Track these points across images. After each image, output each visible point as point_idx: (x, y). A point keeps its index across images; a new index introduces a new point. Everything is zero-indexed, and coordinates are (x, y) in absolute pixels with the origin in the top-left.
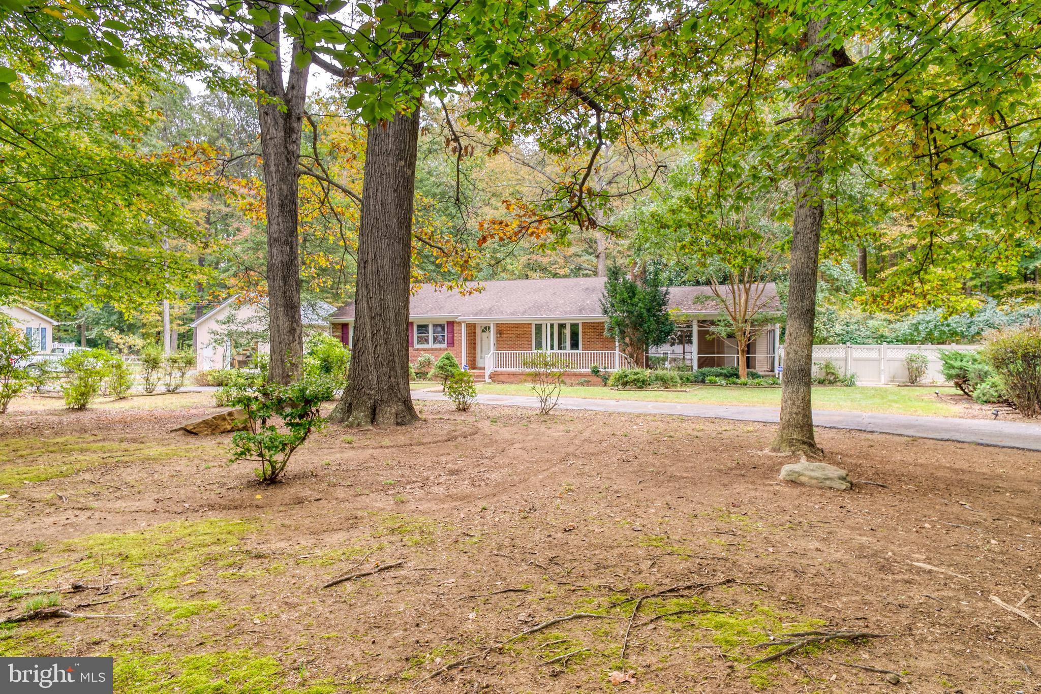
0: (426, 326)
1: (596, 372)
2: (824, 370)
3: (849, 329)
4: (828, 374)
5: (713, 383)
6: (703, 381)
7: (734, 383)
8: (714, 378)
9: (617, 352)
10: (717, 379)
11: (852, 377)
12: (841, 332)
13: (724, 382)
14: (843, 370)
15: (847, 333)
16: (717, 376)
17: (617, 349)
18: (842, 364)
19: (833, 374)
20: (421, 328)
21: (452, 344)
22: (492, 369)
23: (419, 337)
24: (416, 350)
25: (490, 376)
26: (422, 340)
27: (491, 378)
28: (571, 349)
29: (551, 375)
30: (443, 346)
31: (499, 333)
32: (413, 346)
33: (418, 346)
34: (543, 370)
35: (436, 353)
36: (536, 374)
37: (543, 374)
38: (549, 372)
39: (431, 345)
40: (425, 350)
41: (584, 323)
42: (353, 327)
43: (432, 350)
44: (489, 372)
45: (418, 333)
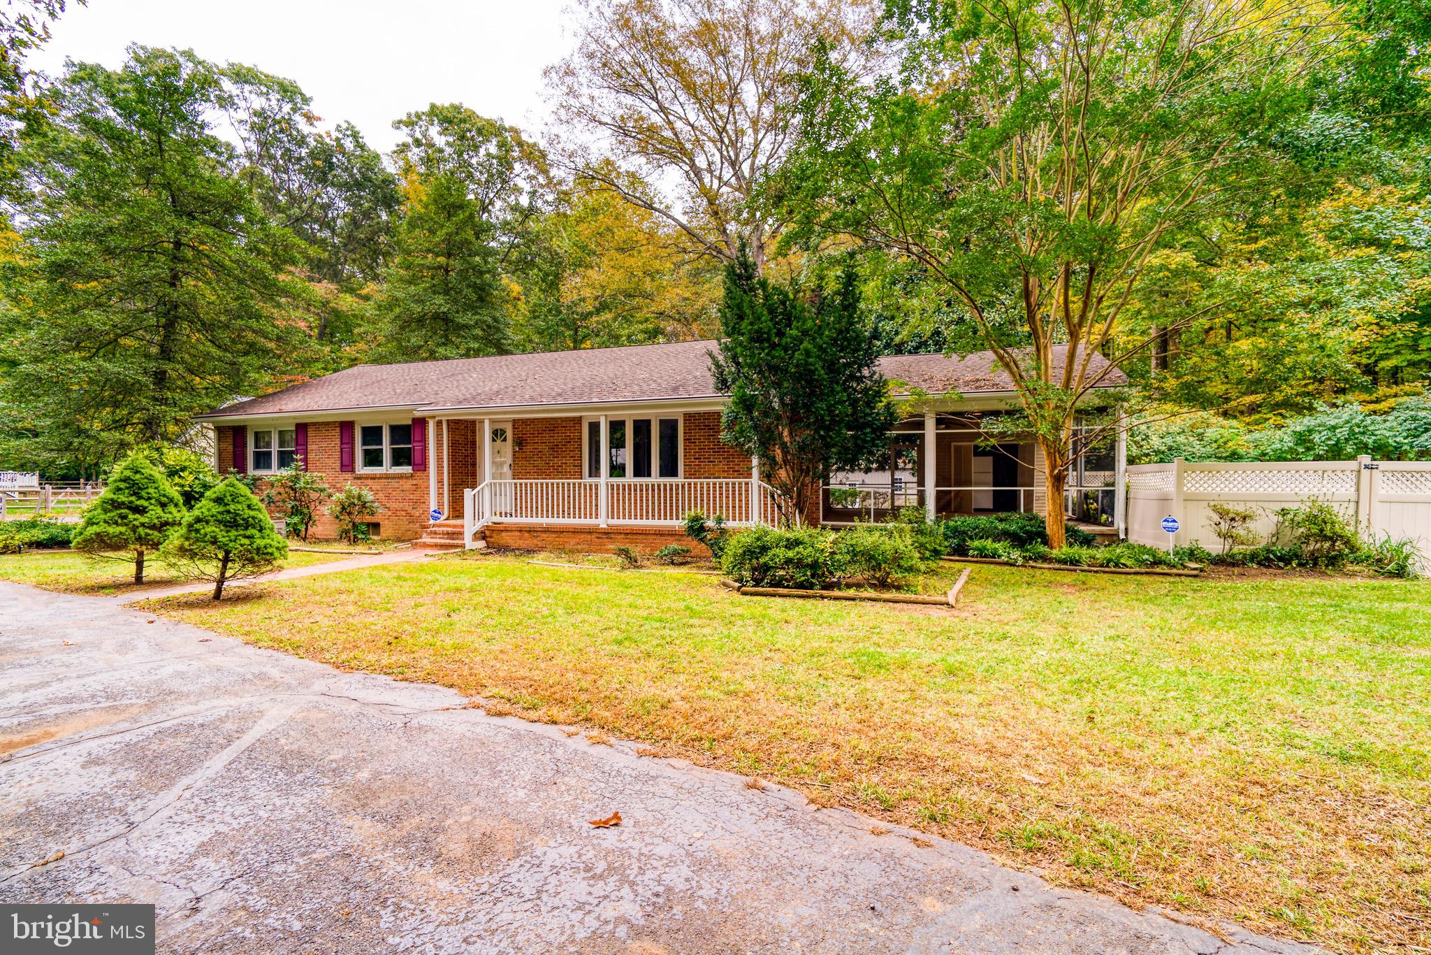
0: (378, 430)
1: (697, 529)
5: (986, 557)
6: (960, 551)
7: (1045, 558)
8: (989, 544)
9: (755, 480)
10: (998, 546)
13: (1016, 554)
16: (997, 539)
17: (755, 472)
20: (372, 434)
21: (422, 466)
22: (488, 519)
23: (366, 452)
24: (359, 478)
25: (482, 535)
26: (373, 459)
27: (484, 538)
28: (662, 475)
29: (608, 534)
30: (407, 469)
31: (519, 442)
32: (353, 470)
33: (361, 469)
34: (593, 521)
35: (394, 483)
36: (576, 531)
37: (590, 531)
38: (603, 526)
39: (387, 468)
40: (373, 478)
41: (688, 417)
42: (256, 434)
43: (387, 477)
44: (478, 526)
45: (364, 443)
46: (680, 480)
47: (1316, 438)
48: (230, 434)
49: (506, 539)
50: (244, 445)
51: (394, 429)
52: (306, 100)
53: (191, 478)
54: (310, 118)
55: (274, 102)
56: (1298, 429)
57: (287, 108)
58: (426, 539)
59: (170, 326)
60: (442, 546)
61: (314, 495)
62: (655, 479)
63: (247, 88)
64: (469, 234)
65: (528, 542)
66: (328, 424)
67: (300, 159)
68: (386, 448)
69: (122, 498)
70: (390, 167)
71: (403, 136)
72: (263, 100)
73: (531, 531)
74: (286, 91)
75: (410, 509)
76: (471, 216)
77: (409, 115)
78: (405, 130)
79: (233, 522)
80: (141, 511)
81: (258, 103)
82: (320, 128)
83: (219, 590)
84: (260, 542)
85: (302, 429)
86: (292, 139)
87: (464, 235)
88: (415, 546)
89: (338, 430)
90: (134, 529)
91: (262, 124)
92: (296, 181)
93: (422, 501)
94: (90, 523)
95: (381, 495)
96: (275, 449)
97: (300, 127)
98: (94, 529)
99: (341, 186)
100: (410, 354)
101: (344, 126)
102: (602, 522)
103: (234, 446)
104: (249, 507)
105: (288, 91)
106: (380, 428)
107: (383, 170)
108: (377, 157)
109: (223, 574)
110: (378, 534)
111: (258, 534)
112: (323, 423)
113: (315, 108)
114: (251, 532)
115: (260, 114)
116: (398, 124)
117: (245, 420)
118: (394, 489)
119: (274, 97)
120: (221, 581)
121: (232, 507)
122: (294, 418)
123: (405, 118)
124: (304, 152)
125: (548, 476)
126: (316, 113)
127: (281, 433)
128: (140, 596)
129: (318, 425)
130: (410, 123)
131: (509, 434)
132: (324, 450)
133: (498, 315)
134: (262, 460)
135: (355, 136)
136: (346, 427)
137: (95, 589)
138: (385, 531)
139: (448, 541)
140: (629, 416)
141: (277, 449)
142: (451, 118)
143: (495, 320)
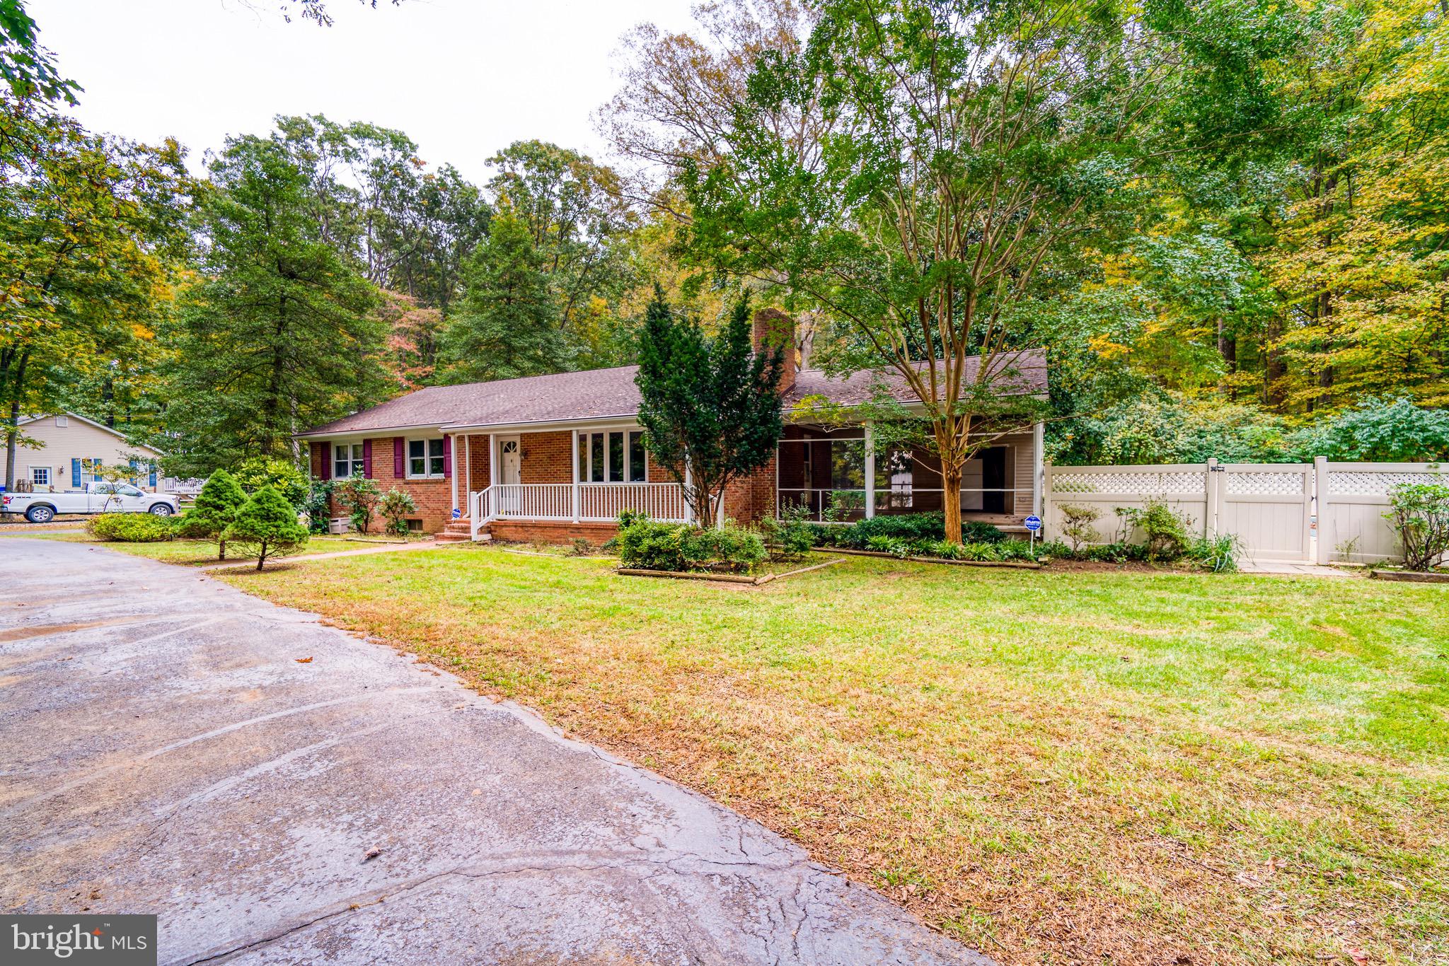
2: (1145, 527)
3: (1203, 442)
4: (1154, 537)
5: (881, 551)
7: (928, 553)
8: (884, 539)
10: (891, 541)
11: (1225, 546)
12: (1188, 447)
13: (902, 550)
14: (1198, 527)
15: (1200, 448)
16: (890, 535)
18: (1196, 511)
19: (1169, 537)
20: (417, 448)
21: (448, 474)
22: (493, 516)
23: (414, 462)
24: (407, 483)
25: (488, 529)
26: (418, 467)
27: (490, 532)
28: (632, 480)
29: (578, 529)
30: (441, 476)
31: (525, 454)
32: (403, 477)
33: (410, 476)
34: (568, 518)
35: (432, 488)
36: (556, 526)
37: (566, 527)
38: (576, 522)
39: (427, 475)
40: (417, 483)
42: (338, 448)
43: (427, 482)
44: (485, 521)
45: (412, 455)
46: (645, 484)
47: (1357, 435)
48: (319, 448)
49: (506, 532)
50: (329, 457)
51: (432, 442)
52: (413, 148)
53: (286, 483)
54: (418, 163)
55: (389, 151)
56: (1341, 425)
57: (399, 155)
58: (447, 533)
59: (278, 364)
60: (456, 538)
61: (372, 497)
62: (626, 483)
63: (367, 141)
64: (524, 267)
65: (521, 535)
66: (385, 439)
67: (412, 199)
68: (427, 458)
69: (209, 499)
70: (489, 198)
71: (494, 171)
72: (379, 150)
73: (523, 526)
74: (397, 142)
75: (443, 508)
76: (527, 251)
77: (499, 153)
78: (496, 167)
79: (267, 517)
80: (221, 508)
81: (375, 153)
82: (426, 170)
83: (261, 564)
84: (284, 530)
85: (368, 443)
86: (405, 181)
87: (519, 268)
88: (437, 538)
89: (393, 444)
90: (215, 521)
91: (379, 171)
92: (410, 216)
93: (449, 503)
94: (189, 516)
95: (422, 497)
96: (350, 460)
97: (411, 171)
98: (191, 521)
99: (448, 220)
100: (478, 376)
101: (445, 167)
102: (575, 519)
103: (322, 459)
104: (279, 506)
105: (399, 141)
106: (422, 443)
107: (482, 202)
108: (475, 191)
109: (264, 551)
110: (421, 528)
111: (283, 524)
112: (382, 439)
113: (420, 154)
114: (279, 522)
115: (378, 162)
116: (489, 162)
117: (327, 437)
118: (432, 492)
119: (389, 146)
120: (262, 559)
121: (266, 506)
122: (363, 435)
123: (495, 156)
124: (415, 192)
126: (422, 159)
127: (354, 447)
128: (221, 567)
129: (379, 441)
130: (500, 160)
131: (518, 447)
132: (383, 460)
133: (551, 336)
134: (342, 470)
135: (454, 175)
136: (398, 441)
137: (190, 563)
138: (427, 526)
139: (459, 534)
140: (606, 430)
141: (352, 460)
142: (532, 154)
143: (549, 341)
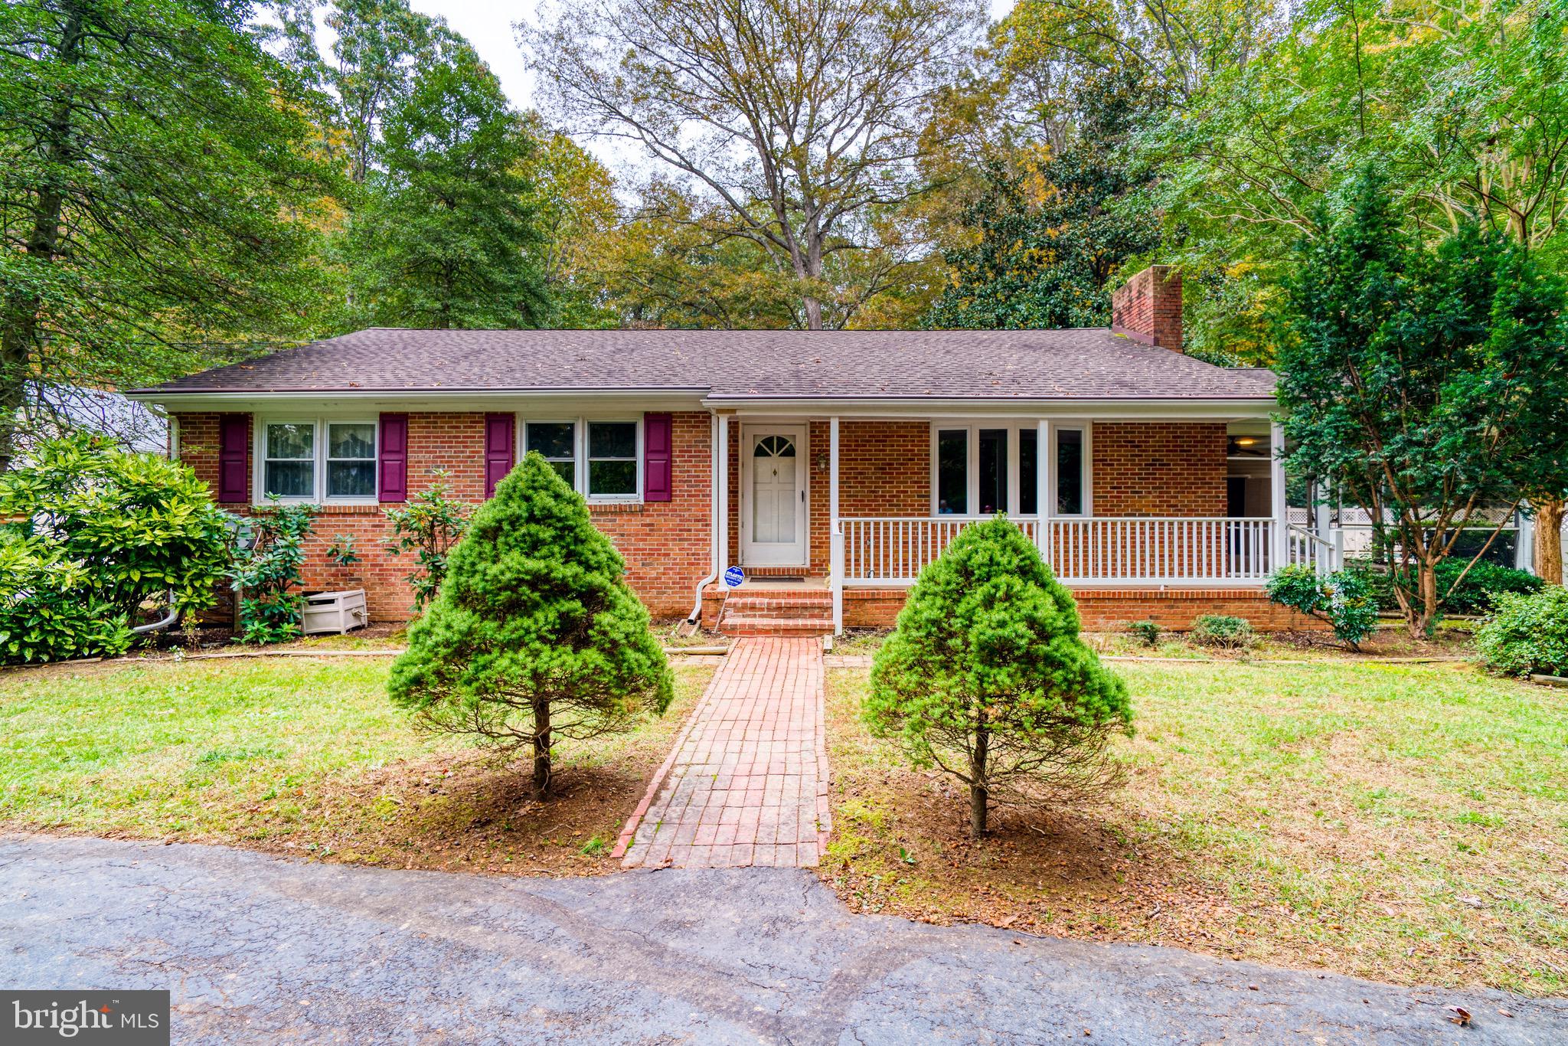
0: (563, 430)
41: (1101, 430)
42: (275, 429)
50: (247, 450)
51: (594, 429)
66: (457, 416)
68: (582, 460)
85: (394, 421)
89: (481, 428)
96: (320, 458)
103: (223, 452)
106: (567, 428)
112: (443, 415)
117: (252, 403)
122: (378, 402)
125: (875, 511)
127: (334, 430)
129: (433, 419)
134: (288, 478)
136: (498, 423)
139: (782, 622)
141: (326, 457)
